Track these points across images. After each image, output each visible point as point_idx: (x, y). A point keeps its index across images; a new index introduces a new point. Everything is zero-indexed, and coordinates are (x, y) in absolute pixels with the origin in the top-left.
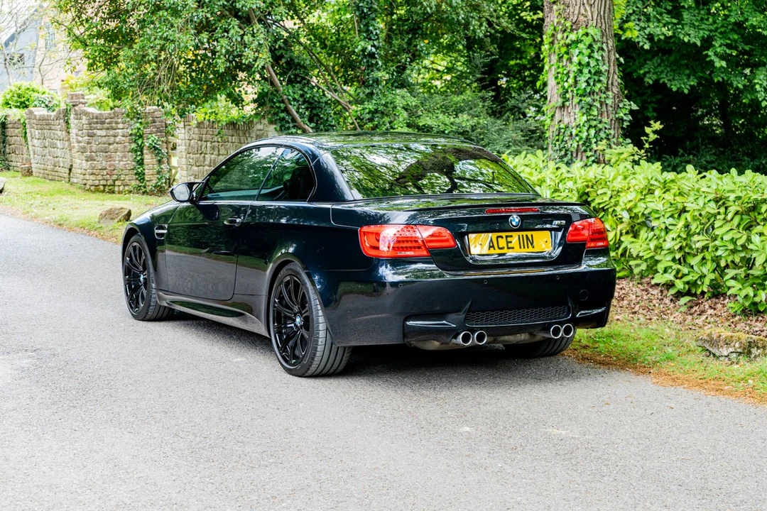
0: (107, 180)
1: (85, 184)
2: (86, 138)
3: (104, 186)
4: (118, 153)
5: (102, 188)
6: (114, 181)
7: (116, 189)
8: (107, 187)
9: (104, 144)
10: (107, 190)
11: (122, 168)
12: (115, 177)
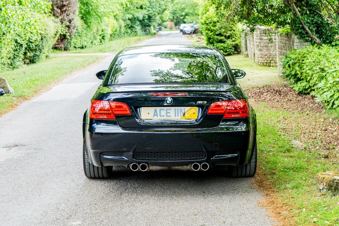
0: (267, 61)
1: (259, 62)
2: (259, 40)
3: (266, 63)
4: (273, 48)
5: (265, 64)
6: (270, 61)
7: (271, 65)
8: (267, 64)
9: (267, 43)
10: (267, 65)
11: (274, 55)
12: (271, 59)
